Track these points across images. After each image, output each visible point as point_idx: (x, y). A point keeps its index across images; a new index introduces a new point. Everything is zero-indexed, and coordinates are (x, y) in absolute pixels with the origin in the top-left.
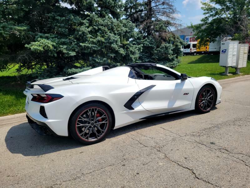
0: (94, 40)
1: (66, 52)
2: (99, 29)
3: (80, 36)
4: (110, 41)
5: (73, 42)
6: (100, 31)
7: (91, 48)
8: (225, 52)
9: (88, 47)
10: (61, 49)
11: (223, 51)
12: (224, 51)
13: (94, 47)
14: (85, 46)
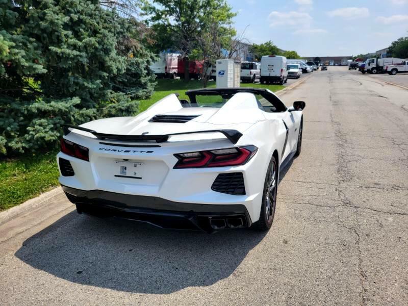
0: (80, 44)
1: (27, 64)
2: (80, 21)
3: (44, 30)
4: (105, 47)
5: (28, 42)
6: (84, 26)
7: (72, 59)
8: (223, 74)
9: (68, 58)
10: (17, 57)
11: (220, 73)
12: (222, 72)
13: (81, 56)
14: (62, 53)
